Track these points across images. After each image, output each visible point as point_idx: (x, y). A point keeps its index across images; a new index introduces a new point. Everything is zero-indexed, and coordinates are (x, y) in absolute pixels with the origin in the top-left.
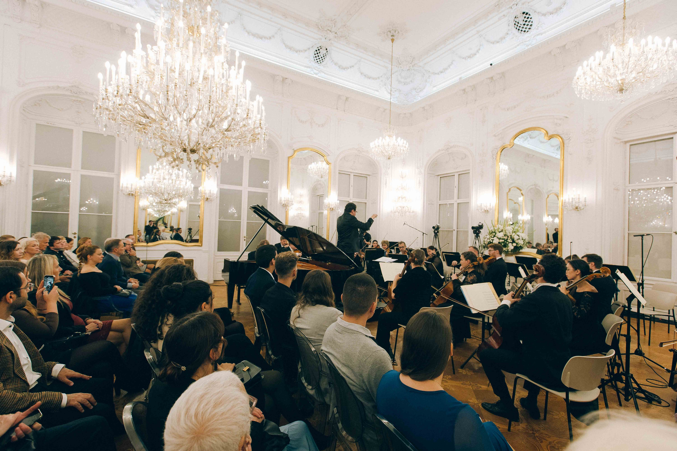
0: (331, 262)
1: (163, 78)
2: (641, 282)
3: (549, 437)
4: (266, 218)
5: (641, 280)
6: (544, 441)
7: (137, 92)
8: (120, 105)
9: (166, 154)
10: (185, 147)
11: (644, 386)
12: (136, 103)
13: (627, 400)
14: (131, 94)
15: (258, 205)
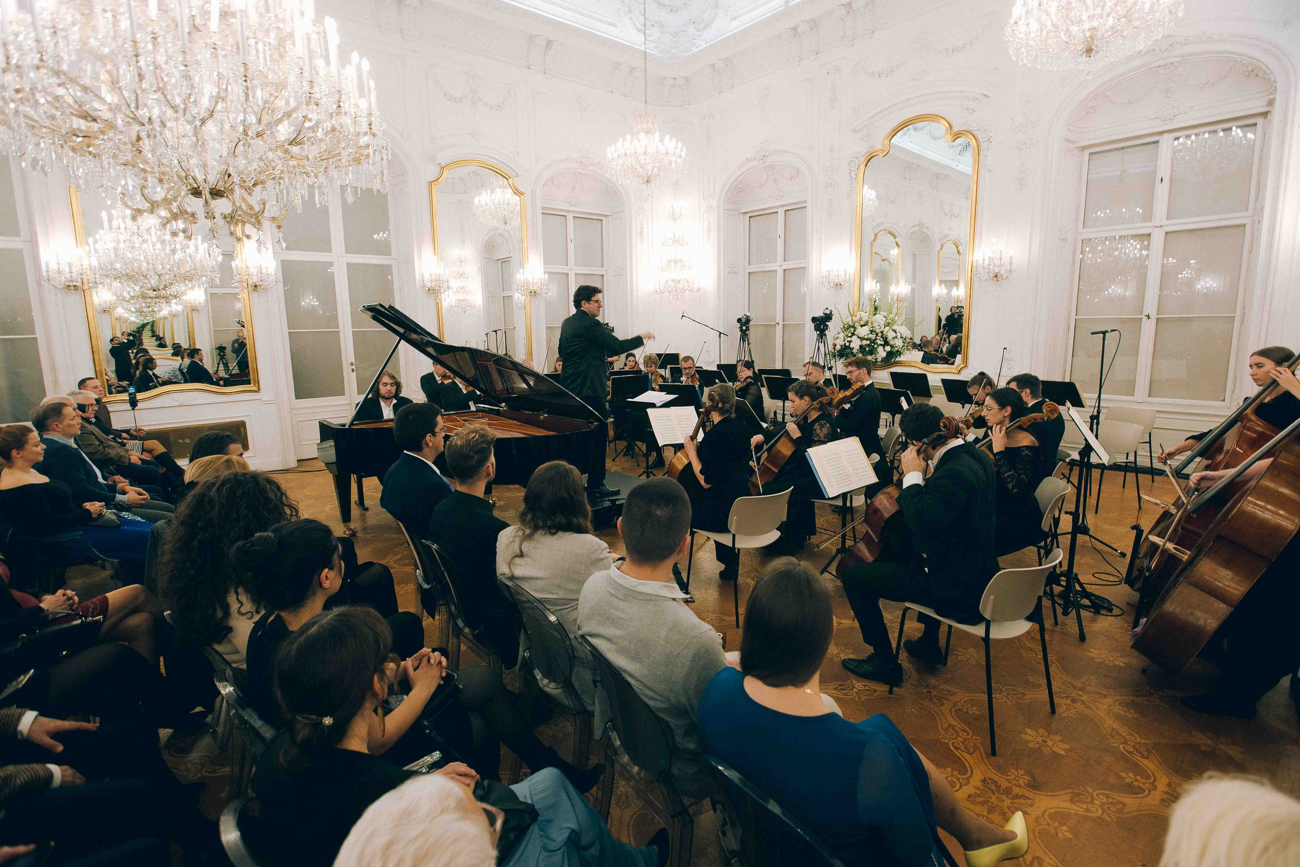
0: (549, 413)
1: (118, 17)
2: (1095, 414)
3: (954, 694)
4: (402, 330)
5: (1096, 411)
6: (945, 702)
7: (59, 60)
8: (18, 91)
9: (153, 207)
10: (196, 186)
11: (1089, 586)
12: (59, 85)
13: (1065, 613)
14: (42, 64)
15: (381, 305)
